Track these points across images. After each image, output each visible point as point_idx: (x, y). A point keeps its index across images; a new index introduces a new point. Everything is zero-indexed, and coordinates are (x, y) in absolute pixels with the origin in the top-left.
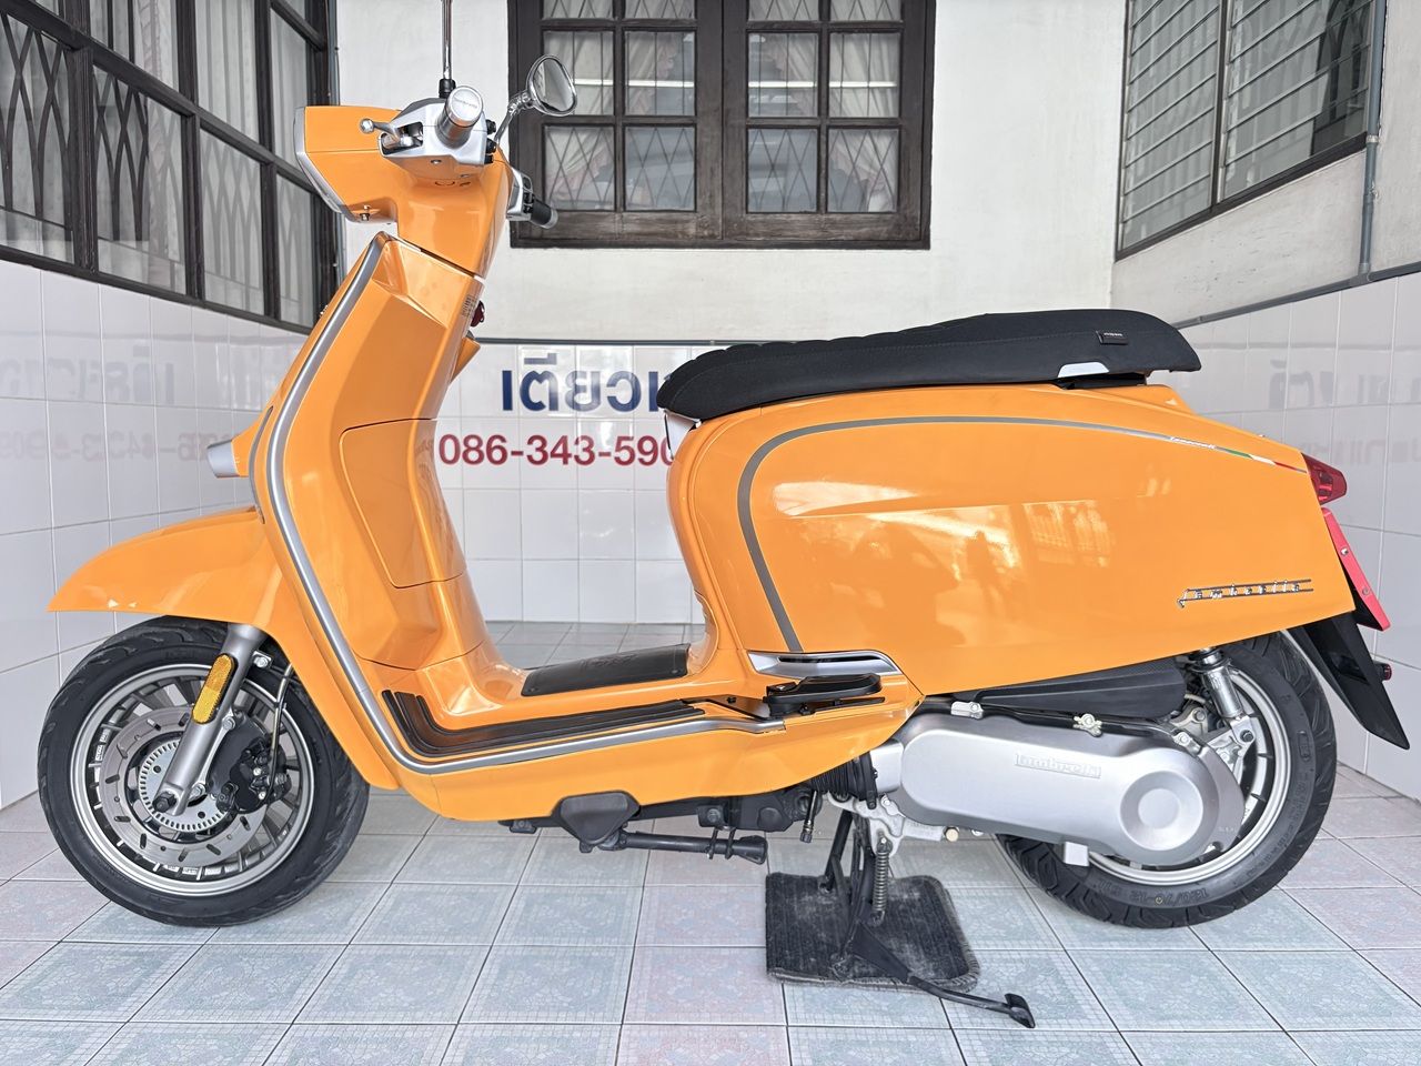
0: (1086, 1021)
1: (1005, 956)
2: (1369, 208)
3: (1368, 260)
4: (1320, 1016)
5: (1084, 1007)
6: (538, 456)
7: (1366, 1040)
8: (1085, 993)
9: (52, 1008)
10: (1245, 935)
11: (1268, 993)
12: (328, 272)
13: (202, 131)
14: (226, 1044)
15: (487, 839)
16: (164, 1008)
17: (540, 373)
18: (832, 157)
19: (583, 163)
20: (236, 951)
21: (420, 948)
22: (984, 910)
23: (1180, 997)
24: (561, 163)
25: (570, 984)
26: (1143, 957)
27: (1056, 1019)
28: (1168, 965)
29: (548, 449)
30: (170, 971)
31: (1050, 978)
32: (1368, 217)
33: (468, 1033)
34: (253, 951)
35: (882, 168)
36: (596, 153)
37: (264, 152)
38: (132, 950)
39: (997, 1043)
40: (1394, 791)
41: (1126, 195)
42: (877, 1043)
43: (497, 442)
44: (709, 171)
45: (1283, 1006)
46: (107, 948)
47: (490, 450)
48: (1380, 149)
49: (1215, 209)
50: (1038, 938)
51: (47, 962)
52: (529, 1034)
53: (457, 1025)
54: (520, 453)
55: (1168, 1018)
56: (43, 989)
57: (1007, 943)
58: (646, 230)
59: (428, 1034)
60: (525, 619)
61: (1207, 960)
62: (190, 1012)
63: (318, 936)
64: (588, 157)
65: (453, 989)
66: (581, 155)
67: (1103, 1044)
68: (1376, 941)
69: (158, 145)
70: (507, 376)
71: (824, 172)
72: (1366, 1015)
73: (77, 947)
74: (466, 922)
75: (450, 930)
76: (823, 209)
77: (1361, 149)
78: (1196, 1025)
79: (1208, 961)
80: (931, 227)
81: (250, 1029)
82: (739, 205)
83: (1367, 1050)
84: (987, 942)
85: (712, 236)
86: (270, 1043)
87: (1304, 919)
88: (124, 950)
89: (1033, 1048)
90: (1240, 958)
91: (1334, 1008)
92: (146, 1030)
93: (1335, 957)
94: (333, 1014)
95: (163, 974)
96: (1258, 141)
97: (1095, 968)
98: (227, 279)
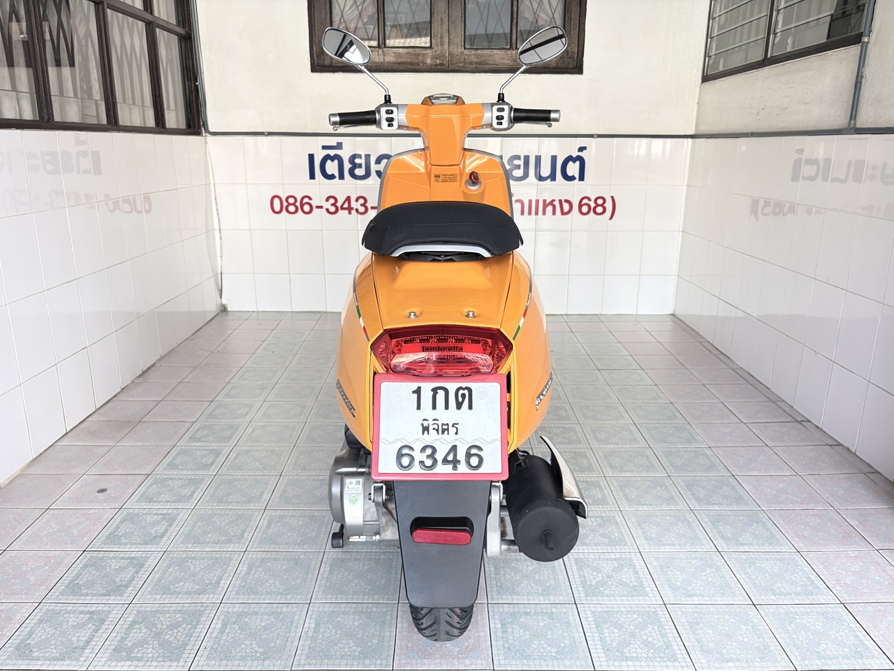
0: (647, 598)
1: (607, 556)
2: (858, 85)
3: (855, 119)
4: (775, 595)
5: (647, 589)
6: (332, 209)
7: (798, 610)
8: (649, 580)
9: (87, 595)
10: (739, 541)
11: (747, 580)
12: (193, 88)
13: (108, 10)
14: (186, 616)
15: (317, 478)
16: (149, 594)
17: (332, 155)
18: (521, 8)
19: (356, 12)
20: (184, 555)
21: (285, 553)
22: (597, 525)
23: (699, 582)
24: (342, 13)
25: (369, 577)
26: (682, 556)
27: (632, 597)
28: (694, 561)
29: (339, 205)
30: (149, 569)
31: (630, 571)
32: (857, 91)
33: (316, 609)
34: (193, 555)
35: (553, 17)
36: (365, 5)
37: (148, 16)
38: (126, 556)
39: (600, 612)
40: (836, 441)
41: (711, 38)
42: (535, 614)
43: (306, 200)
44: (440, 20)
45: (755, 588)
46: (111, 555)
47: (302, 205)
48: (870, 46)
49: (766, 62)
50: (626, 544)
51: (79, 565)
52: (349, 610)
53: (309, 604)
54: (321, 207)
55: (692, 595)
56: (80, 583)
57: (608, 547)
58: (399, 61)
59: (294, 610)
60: (328, 310)
61: (716, 557)
62: (164, 596)
63: (228, 545)
64: (360, 8)
65: (306, 580)
66: (355, 7)
67: (655, 612)
68: (811, 546)
69: (81, 20)
70: (311, 157)
71: (515, 20)
72: (799, 594)
73: (95, 554)
74: (309, 536)
75: (301, 541)
76: (514, 46)
77: (859, 43)
78: (706, 600)
79: (717, 559)
80: (584, 59)
81: (198, 607)
82: (460, 43)
83: (797, 617)
84: (598, 547)
85: (442, 64)
86: (210, 615)
87: (773, 530)
88: (121, 556)
89: (618, 615)
90: (734, 556)
91: (783, 590)
92: (141, 609)
93: (786, 556)
94: (242, 596)
95: (146, 571)
96: (797, 21)
97: (655, 564)
98: (129, 104)
